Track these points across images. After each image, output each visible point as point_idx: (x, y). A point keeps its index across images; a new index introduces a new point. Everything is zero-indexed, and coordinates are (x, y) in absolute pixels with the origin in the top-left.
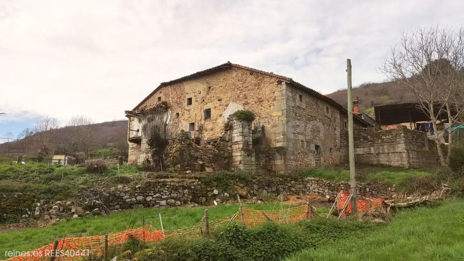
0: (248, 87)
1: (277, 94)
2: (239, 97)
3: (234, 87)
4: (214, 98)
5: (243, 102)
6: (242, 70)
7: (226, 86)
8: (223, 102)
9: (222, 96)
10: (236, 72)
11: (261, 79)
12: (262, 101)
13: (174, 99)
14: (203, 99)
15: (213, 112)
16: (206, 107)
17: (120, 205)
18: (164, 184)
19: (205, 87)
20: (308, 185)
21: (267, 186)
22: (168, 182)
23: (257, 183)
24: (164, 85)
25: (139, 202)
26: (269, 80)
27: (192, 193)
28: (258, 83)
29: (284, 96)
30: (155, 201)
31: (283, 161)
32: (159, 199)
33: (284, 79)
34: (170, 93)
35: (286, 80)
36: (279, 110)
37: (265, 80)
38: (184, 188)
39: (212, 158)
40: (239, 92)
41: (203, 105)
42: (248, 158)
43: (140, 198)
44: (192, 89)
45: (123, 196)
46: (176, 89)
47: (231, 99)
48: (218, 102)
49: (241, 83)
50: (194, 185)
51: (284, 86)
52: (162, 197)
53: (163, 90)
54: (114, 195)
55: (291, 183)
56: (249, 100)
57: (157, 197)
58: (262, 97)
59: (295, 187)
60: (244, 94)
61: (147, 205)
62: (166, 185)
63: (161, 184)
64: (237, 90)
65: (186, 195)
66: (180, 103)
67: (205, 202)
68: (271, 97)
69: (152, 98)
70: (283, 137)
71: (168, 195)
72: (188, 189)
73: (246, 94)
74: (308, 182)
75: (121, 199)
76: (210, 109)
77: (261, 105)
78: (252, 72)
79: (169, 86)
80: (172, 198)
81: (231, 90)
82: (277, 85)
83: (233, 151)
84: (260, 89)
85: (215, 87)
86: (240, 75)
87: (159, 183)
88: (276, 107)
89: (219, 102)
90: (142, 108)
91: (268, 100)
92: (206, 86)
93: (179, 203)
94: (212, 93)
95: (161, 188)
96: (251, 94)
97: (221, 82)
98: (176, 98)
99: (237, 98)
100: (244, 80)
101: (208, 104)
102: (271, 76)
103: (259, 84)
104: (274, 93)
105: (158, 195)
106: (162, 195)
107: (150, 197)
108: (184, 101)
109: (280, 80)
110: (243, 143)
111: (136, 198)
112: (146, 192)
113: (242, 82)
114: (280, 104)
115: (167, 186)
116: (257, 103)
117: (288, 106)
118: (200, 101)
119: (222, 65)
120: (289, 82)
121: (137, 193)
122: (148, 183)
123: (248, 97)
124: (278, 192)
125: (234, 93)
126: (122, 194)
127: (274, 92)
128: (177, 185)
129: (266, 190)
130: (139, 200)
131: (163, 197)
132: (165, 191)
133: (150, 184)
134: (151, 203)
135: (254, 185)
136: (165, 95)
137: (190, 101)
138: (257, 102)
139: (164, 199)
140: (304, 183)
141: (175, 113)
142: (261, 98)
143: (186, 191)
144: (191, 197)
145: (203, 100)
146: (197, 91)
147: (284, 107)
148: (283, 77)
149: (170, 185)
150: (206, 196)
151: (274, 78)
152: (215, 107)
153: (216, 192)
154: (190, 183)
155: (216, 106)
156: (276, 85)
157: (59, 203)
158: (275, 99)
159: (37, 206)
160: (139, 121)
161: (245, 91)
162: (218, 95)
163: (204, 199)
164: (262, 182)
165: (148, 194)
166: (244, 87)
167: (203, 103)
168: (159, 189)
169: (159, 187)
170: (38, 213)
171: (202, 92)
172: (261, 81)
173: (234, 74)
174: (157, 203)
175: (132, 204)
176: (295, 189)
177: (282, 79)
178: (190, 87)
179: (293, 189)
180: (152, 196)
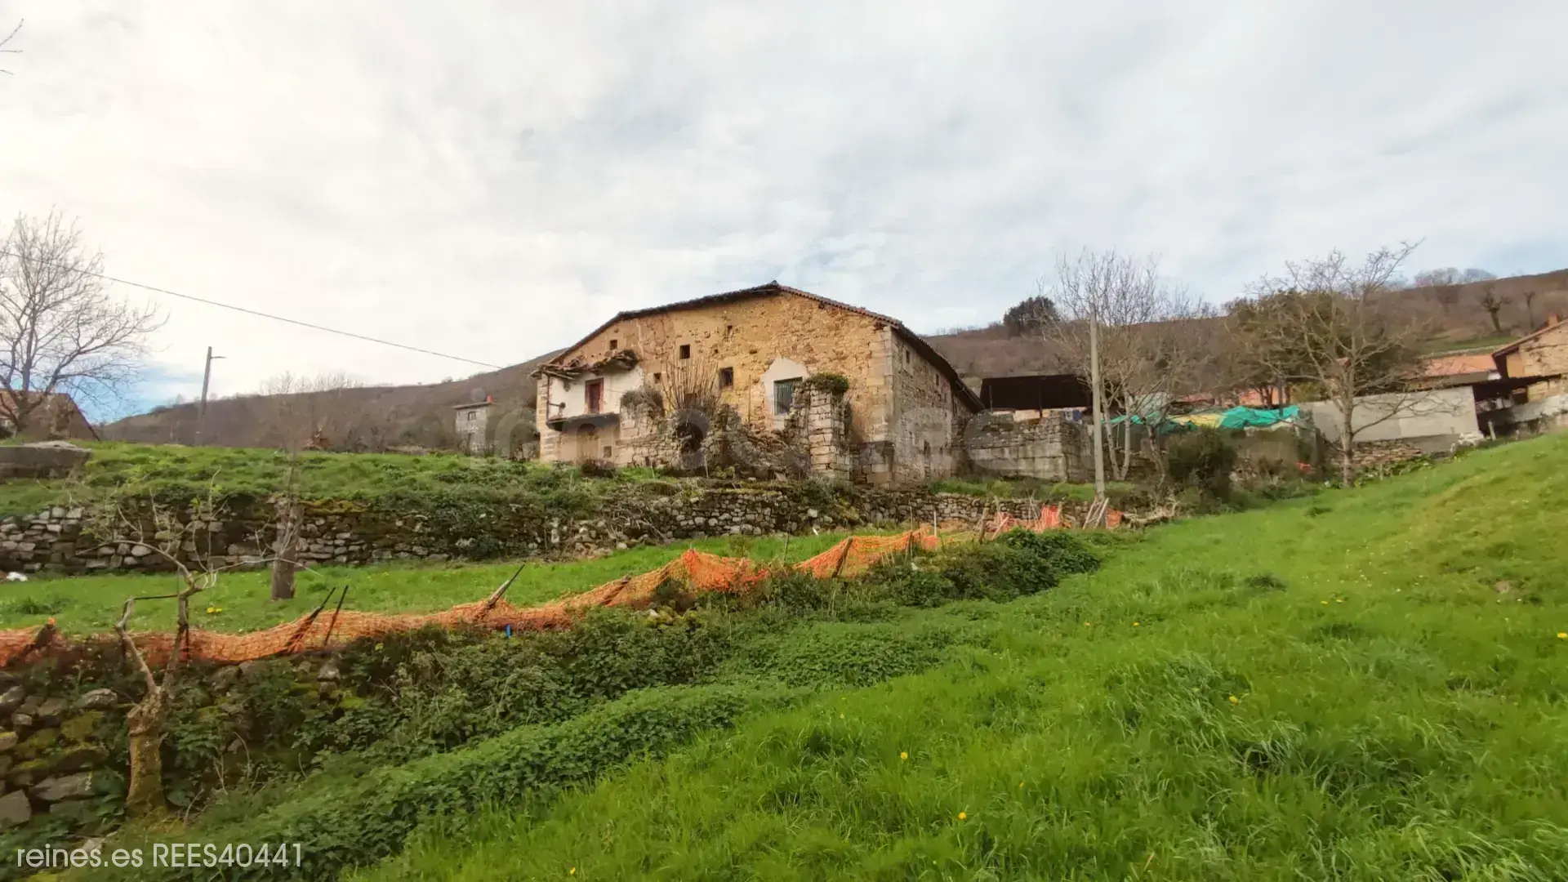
0: (814, 330)
1: (874, 346)
2: (794, 348)
3: (784, 329)
4: (740, 347)
5: (805, 359)
6: (801, 299)
7: (767, 325)
8: (761, 356)
9: (757, 345)
10: (788, 301)
11: (841, 319)
12: (844, 358)
13: (648, 346)
14: (715, 348)
15: (739, 376)
16: (723, 364)
17: (673, 532)
18: (734, 498)
19: (720, 326)
20: (942, 506)
21: (884, 506)
22: (740, 494)
23: (868, 501)
24: (625, 317)
25: (698, 528)
26: (858, 322)
27: (776, 514)
28: (836, 325)
29: (888, 352)
30: (722, 526)
32: (728, 523)
33: (888, 321)
34: (640, 334)
35: (892, 323)
36: (879, 375)
37: (849, 321)
38: (764, 505)
40: (794, 338)
41: (717, 360)
42: (840, 459)
43: (700, 520)
44: (691, 328)
45: (676, 516)
46: (654, 327)
47: (777, 351)
48: (748, 355)
49: (801, 322)
50: (777, 501)
51: (887, 333)
52: (732, 519)
53: (623, 327)
54: (665, 513)
55: (916, 502)
56: (817, 355)
57: (726, 520)
58: (844, 352)
59: (923, 509)
60: (805, 344)
61: (709, 531)
62: (738, 499)
63: (730, 497)
64: (791, 335)
65: (767, 518)
66: (663, 354)
67: (797, 530)
68: (863, 353)
69: (596, 341)
71: (741, 517)
72: (771, 508)
73: (811, 344)
74: (941, 500)
75: (674, 520)
76: (731, 369)
77: (843, 366)
78: (823, 304)
79: (636, 320)
80: (748, 522)
81: (779, 334)
82: (874, 330)
83: (813, 446)
84: (839, 336)
85: (742, 328)
86: (797, 307)
87: (727, 494)
88: (872, 369)
89: (752, 358)
90: (572, 361)
91: (855, 357)
92: (723, 323)
93: (758, 530)
94: (735, 338)
95: (730, 504)
96: (820, 344)
97: (756, 317)
98: (652, 345)
99: (791, 349)
100: (806, 317)
101: (726, 360)
102: (862, 313)
103: (837, 328)
104: (868, 344)
105: (726, 516)
106: (733, 516)
107: (714, 519)
108: (671, 350)
109: (880, 323)
110: (833, 431)
111: (694, 521)
112: (708, 511)
113: (800, 320)
114: (880, 365)
115: (740, 501)
116: (834, 362)
117: (894, 369)
118: (709, 352)
119: (762, 288)
120: (898, 328)
121: (694, 511)
123: (815, 350)
124: (900, 518)
125: (785, 340)
126: (675, 512)
127: (868, 342)
128: (754, 500)
129: (881, 512)
130: (699, 523)
131: (735, 519)
132: (736, 510)
133: (713, 496)
134: (716, 531)
135: (865, 504)
136: (628, 337)
137: (685, 351)
138: (834, 360)
139: (736, 524)
140: (935, 503)
141: (652, 374)
142: (842, 353)
143: (767, 511)
144: (774, 521)
145: (716, 351)
146: (701, 332)
147: (889, 371)
148: (887, 318)
149: (744, 500)
150: (798, 521)
151: (867, 318)
152: (743, 365)
153: (813, 513)
154: (772, 496)
155: (745, 363)
156: (873, 332)
157: (586, 524)
158: (870, 356)
159: (552, 528)
160: (565, 387)
161: (808, 339)
162: (749, 343)
163: (794, 526)
164: (875, 499)
165: (711, 513)
166: (806, 331)
167: (715, 356)
168: (727, 505)
169: (727, 502)
170: (557, 540)
171: (713, 335)
172: (841, 321)
173: (786, 305)
174: (727, 530)
175: (688, 530)
177: (884, 320)
178: (685, 323)
179: (920, 512)
180: (716, 517)
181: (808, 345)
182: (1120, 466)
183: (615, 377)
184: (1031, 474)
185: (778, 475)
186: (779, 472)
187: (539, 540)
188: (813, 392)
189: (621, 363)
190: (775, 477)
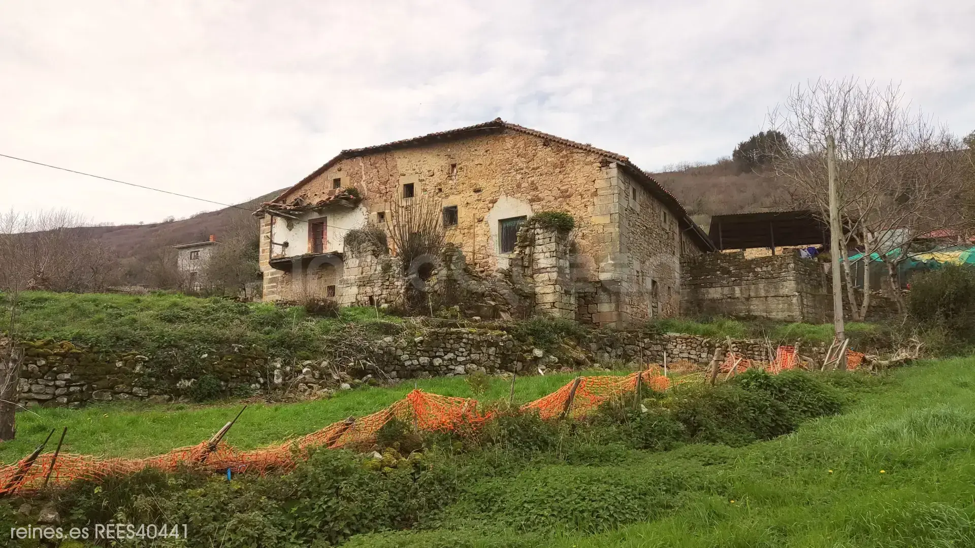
0: (538, 168)
1: (599, 184)
2: (519, 186)
3: (508, 167)
4: (465, 185)
5: (529, 197)
6: (526, 136)
7: (491, 163)
8: (485, 194)
9: (482, 183)
10: (513, 138)
11: (566, 156)
12: (569, 196)
13: (371, 184)
14: (439, 187)
15: (462, 214)
16: (447, 203)
17: (398, 372)
18: (459, 338)
19: (443, 164)
20: (670, 346)
21: (610, 346)
22: (464, 333)
23: (594, 340)
24: (348, 155)
25: (423, 368)
26: (584, 159)
27: (501, 354)
28: (561, 162)
29: (614, 189)
30: (447, 366)
31: (613, 306)
32: (453, 362)
33: (614, 158)
34: (363, 173)
35: (618, 160)
36: (605, 213)
37: (574, 158)
38: (490, 345)
39: (509, 295)
40: (519, 177)
41: (441, 199)
42: (565, 298)
43: (424, 360)
44: (414, 167)
45: (400, 356)
46: (377, 165)
47: (502, 189)
48: (472, 193)
49: (525, 160)
50: (502, 341)
51: (613, 170)
52: (456, 359)
53: (346, 165)
54: (389, 353)
55: (644, 342)
56: (541, 193)
57: (450, 359)
58: (569, 189)
59: (651, 349)
60: (530, 182)
61: (434, 371)
62: (462, 338)
63: (454, 336)
64: (515, 173)
65: (492, 358)
66: (387, 193)
67: (522, 370)
68: (589, 190)
69: (319, 180)
70: (613, 262)
71: (466, 357)
72: (496, 347)
73: (535, 182)
74: (669, 340)
75: (398, 360)
76: (456, 207)
77: (568, 204)
78: (548, 141)
79: (359, 158)
80: (473, 362)
81: (503, 172)
82: (600, 167)
83: (537, 285)
84: (564, 173)
85: (466, 166)
86: (521, 144)
87: (452, 333)
88: (597, 207)
89: (475, 196)
90: (295, 200)
91: (581, 195)
92: (446, 162)
93: (483, 370)
94: (459, 177)
95: (454, 343)
96: (545, 182)
97: (480, 155)
98: (376, 183)
99: (516, 187)
100: (531, 155)
101: (451, 198)
102: (588, 150)
103: (562, 165)
104: (594, 181)
105: (451, 355)
106: (458, 356)
107: (438, 359)
108: (395, 189)
109: (606, 159)
110: (557, 270)
111: (418, 360)
112: (432, 351)
113: (525, 158)
114: (606, 202)
115: (464, 340)
116: (559, 200)
117: (621, 207)
118: (432, 191)
119: (486, 125)
120: (624, 164)
121: (418, 350)
122: (435, 334)
123: (539, 188)
124: (627, 358)
125: (510, 178)
126: (399, 352)
127: (593, 179)
128: (479, 340)
129: (608, 352)
130: (424, 363)
131: (459, 359)
132: (461, 349)
133: (437, 336)
134: (441, 370)
135: (591, 344)
136: (351, 176)
137: (409, 190)
138: (559, 198)
139: (460, 363)
140: (664, 343)
141: (376, 213)
142: (567, 191)
143: (492, 350)
144: (499, 361)
145: (440, 190)
146: (425, 170)
147: (615, 209)
148: (613, 154)
149: (468, 339)
150: (522, 360)
151: (592, 154)
152: (467, 203)
153: (538, 353)
154: (497, 336)
155: (469, 202)
156: (598, 168)
157: (309, 364)
158: (595, 194)
159: (275, 368)
160: (288, 226)
161: (533, 176)
162: (473, 181)
163: (519, 365)
164: (601, 338)
165: (436, 353)
166: (530, 169)
167: (439, 195)
168: (451, 344)
169: (452, 341)
170: (280, 380)
171: (437, 174)
172: (566, 159)
173: (509, 143)
174: (451, 369)
175: (413, 371)
176: (650, 353)
177: (610, 157)
178: (409, 162)
179: (648, 353)
180: (440, 357)
181: (532, 183)
182: (859, 305)
183: (339, 216)
184: (764, 314)
185: (502, 314)
186: (504, 311)
187: (262, 381)
188: (538, 231)
189: (344, 202)
190: (500, 317)
